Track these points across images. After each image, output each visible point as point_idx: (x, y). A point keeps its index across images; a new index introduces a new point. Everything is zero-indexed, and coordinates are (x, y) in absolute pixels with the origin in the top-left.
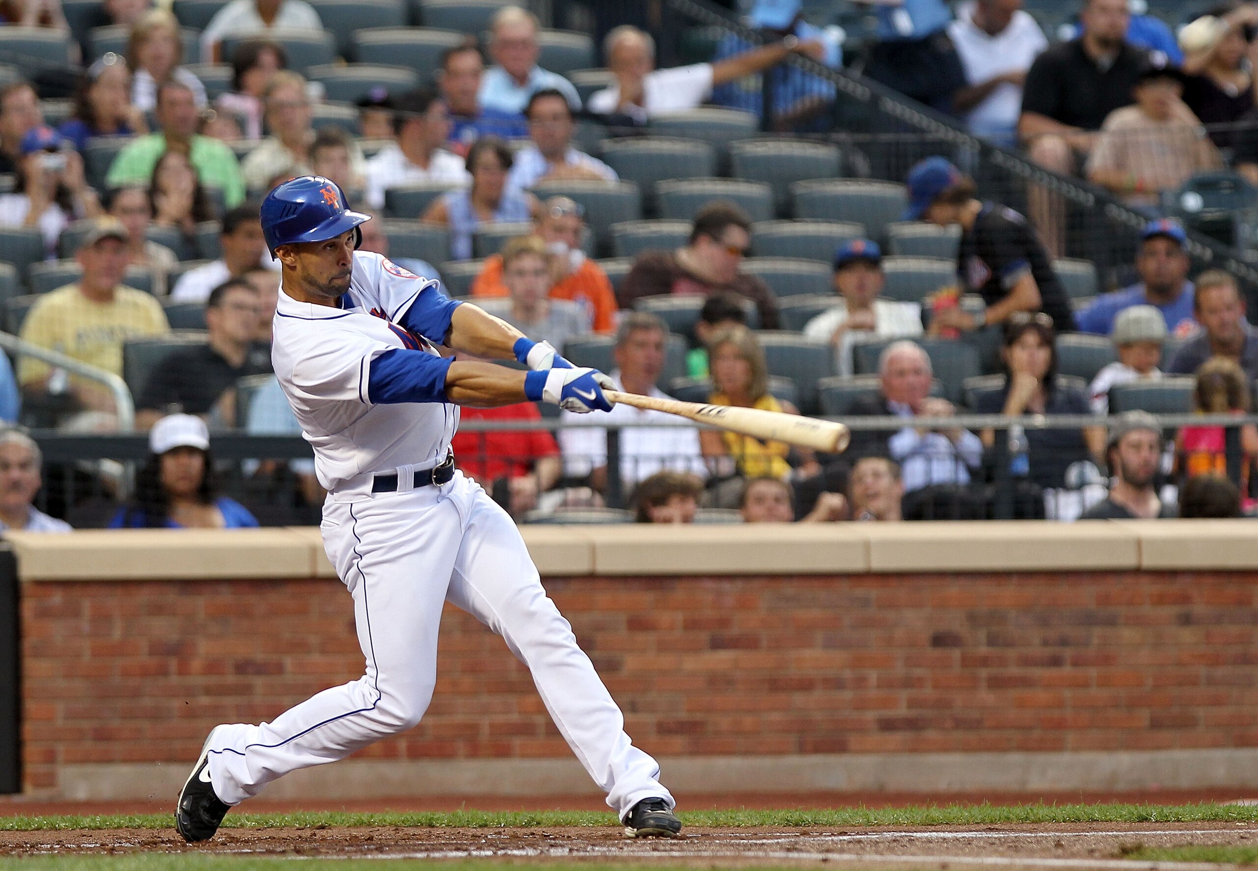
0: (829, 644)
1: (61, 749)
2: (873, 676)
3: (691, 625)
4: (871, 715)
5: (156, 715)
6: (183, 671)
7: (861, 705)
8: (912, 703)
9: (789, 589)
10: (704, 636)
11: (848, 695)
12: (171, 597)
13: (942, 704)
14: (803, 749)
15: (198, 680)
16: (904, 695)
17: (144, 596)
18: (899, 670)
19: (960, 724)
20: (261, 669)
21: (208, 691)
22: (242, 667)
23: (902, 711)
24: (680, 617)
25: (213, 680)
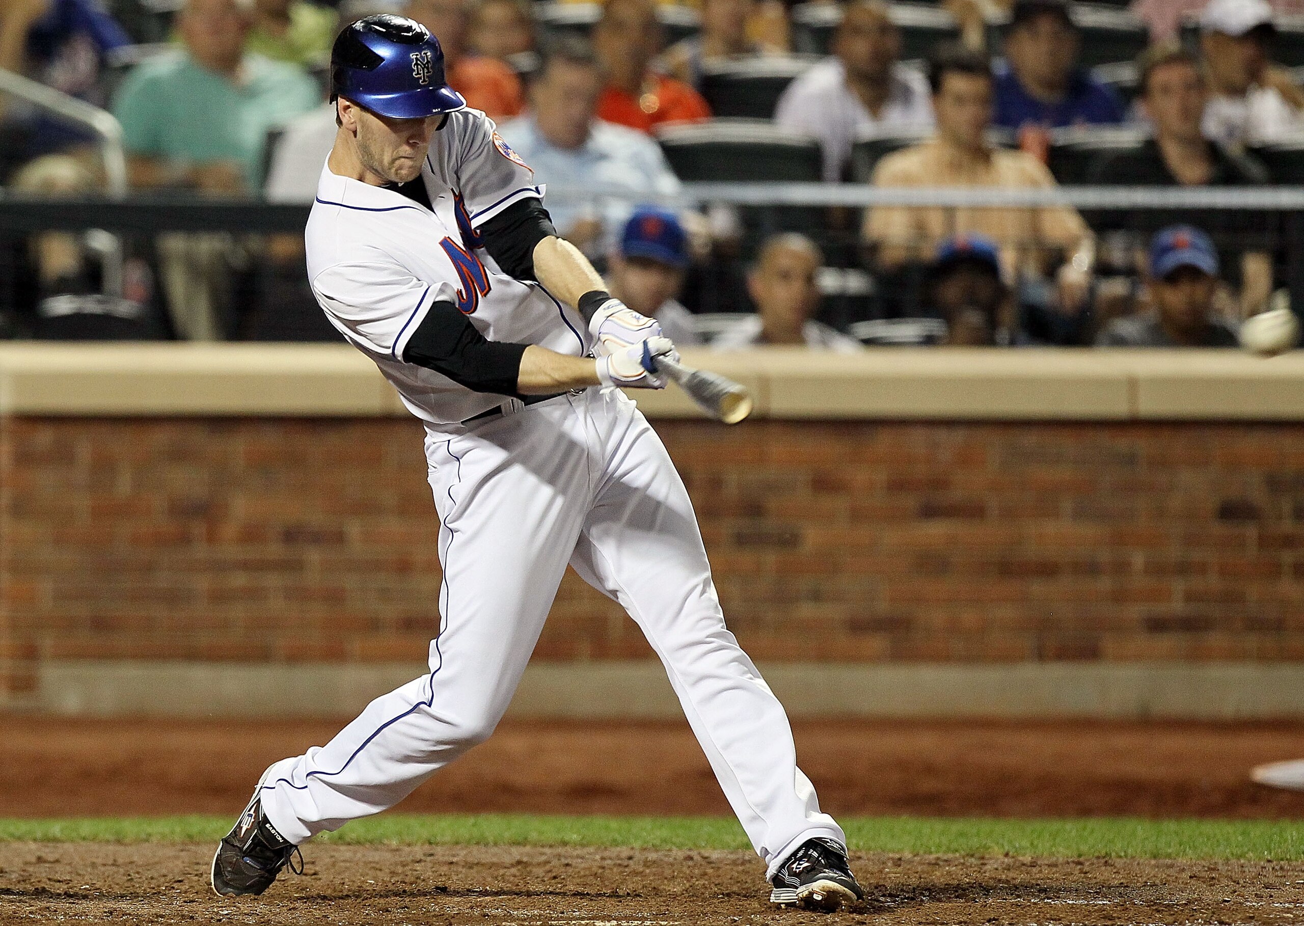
0: (1079, 514)
1: (47, 642)
2: (1138, 560)
3: (897, 486)
4: (1135, 611)
5: (172, 598)
6: (212, 538)
7: (1119, 597)
8: (1189, 597)
9: (1030, 440)
10: (910, 501)
11: (1105, 584)
12: (198, 437)
13: (1231, 598)
14: (1041, 655)
15: (231, 551)
16: (1178, 586)
17: (160, 437)
18: (1174, 552)
19: (1256, 625)
20: (317, 538)
21: (246, 566)
22: (292, 535)
23: (1177, 607)
24: (881, 476)
25: (252, 553)
